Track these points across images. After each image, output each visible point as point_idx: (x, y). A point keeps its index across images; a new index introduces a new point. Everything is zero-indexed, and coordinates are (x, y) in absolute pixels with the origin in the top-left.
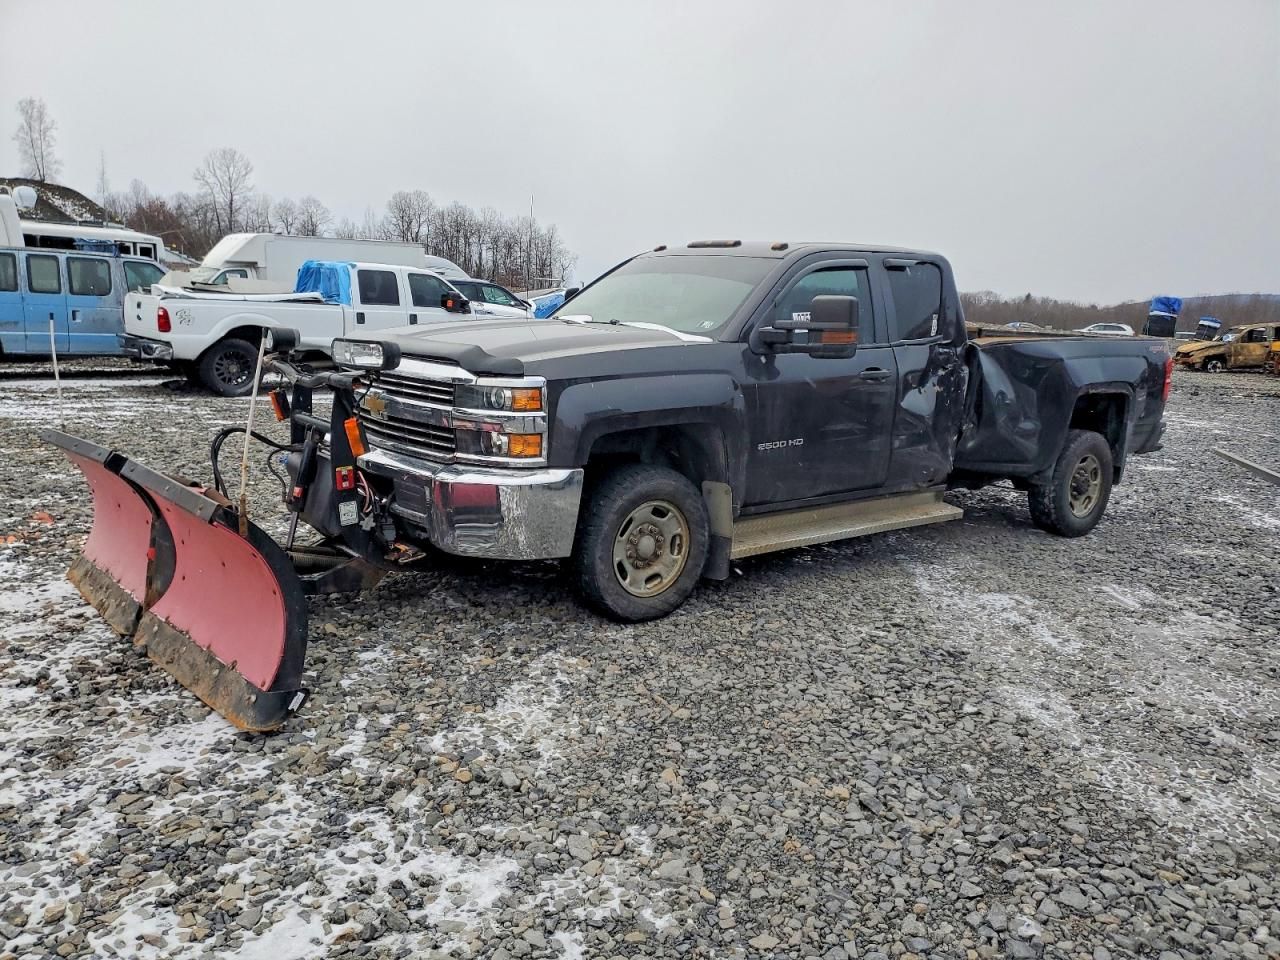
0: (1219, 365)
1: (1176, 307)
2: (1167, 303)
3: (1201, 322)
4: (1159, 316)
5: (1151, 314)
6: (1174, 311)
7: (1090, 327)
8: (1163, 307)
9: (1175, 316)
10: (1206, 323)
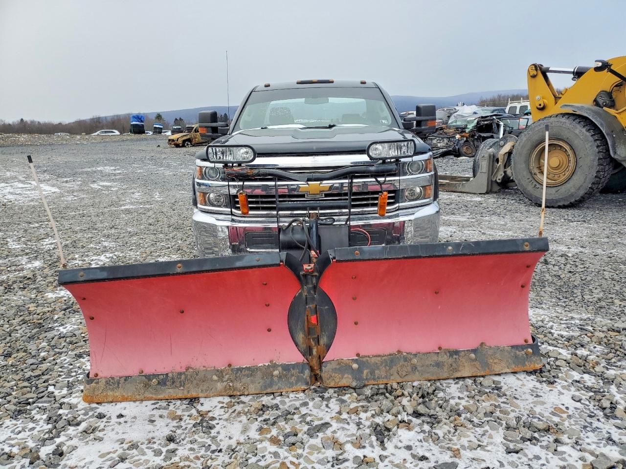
0: (189, 143)
1: (142, 119)
2: (138, 118)
3: (154, 126)
4: (136, 125)
5: (132, 123)
6: (142, 121)
7: (98, 132)
8: (136, 120)
9: (143, 124)
10: (157, 126)
